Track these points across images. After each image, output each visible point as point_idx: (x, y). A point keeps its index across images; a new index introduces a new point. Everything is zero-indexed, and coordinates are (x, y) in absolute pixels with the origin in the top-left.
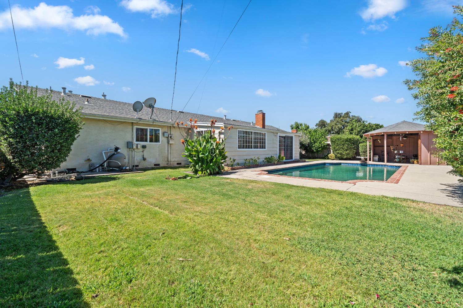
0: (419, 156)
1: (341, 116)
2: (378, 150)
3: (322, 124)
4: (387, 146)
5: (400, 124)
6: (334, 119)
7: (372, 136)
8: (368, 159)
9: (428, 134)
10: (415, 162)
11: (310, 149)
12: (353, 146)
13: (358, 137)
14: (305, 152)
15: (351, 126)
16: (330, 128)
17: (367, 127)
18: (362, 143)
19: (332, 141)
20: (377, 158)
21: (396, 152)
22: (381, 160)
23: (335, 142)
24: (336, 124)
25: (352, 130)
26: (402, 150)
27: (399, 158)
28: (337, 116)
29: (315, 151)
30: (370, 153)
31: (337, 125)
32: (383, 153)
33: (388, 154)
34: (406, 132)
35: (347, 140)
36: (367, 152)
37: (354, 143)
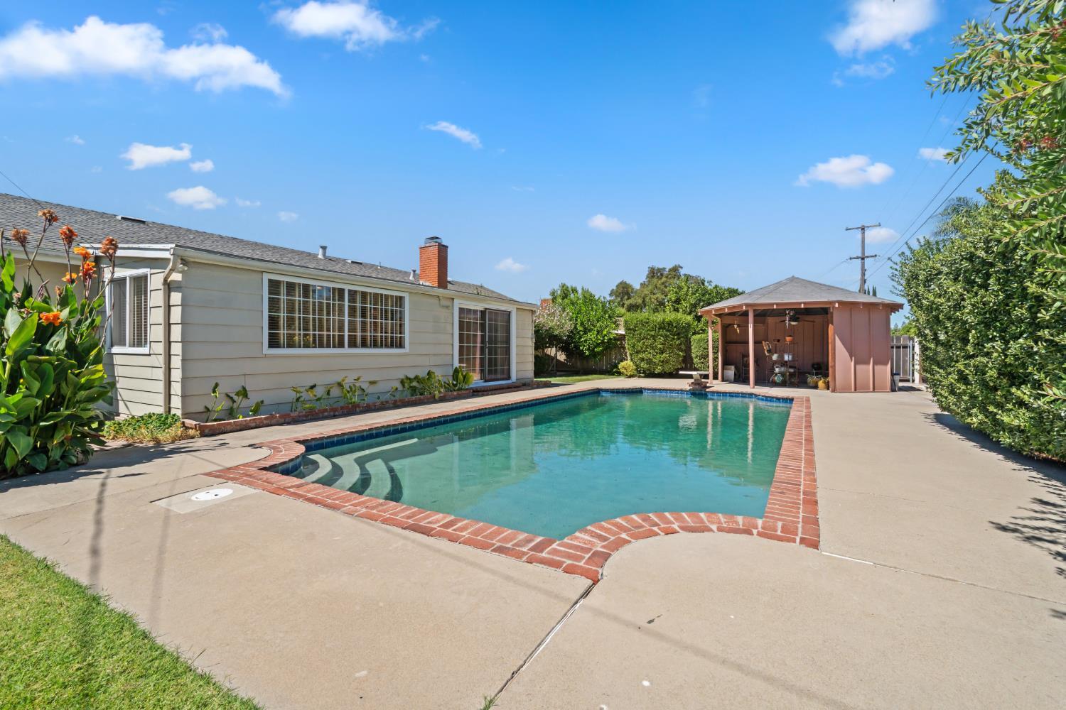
0: (830, 370)
1: (662, 275)
2: (735, 350)
3: (624, 291)
4: (756, 342)
5: (785, 284)
6: (649, 281)
7: (719, 316)
8: (711, 376)
9: (851, 311)
10: (821, 383)
11: (577, 347)
12: (678, 342)
13: (690, 318)
14: (567, 356)
15: (676, 293)
16: (640, 301)
17: (710, 294)
18: (699, 333)
19: (628, 329)
20: (731, 372)
21: (775, 357)
22: (741, 378)
23: (635, 331)
24: (652, 293)
25: (678, 301)
26: (789, 353)
27: (783, 374)
28: (654, 273)
29: (587, 353)
30: (715, 359)
31: (654, 294)
32: (746, 359)
33: (756, 361)
34: (800, 303)
35: (664, 326)
36: (708, 356)
37: (678, 334)
